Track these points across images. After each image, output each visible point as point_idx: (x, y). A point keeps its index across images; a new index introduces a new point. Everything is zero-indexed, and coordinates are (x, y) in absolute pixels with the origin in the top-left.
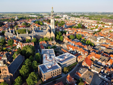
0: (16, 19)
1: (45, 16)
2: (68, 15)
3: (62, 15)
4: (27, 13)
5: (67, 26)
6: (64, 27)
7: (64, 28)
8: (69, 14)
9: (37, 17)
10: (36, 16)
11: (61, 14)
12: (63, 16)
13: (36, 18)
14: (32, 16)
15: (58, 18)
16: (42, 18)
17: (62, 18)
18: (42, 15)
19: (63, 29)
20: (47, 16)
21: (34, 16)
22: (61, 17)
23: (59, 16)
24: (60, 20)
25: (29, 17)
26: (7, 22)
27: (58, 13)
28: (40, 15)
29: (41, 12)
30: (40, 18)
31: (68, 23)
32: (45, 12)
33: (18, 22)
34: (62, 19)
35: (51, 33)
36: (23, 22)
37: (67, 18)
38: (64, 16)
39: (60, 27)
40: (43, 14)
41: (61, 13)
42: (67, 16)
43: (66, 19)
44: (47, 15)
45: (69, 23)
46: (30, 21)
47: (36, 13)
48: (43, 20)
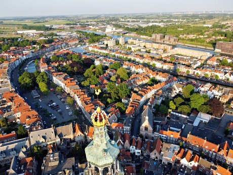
1: (61, 29)
10: (34, 31)
12: (106, 32)
13: (34, 43)
14: (26, 32)
15: (95, 38)
16: (50, 42)
18: (51, 29)
20: (64, 29)
21: (31, 33)
23: (95, 30)
25: (13, 39)
27: (90, 18)
28: (47, 29)
30: (43, 47)
31: (133, 69)
34: (107, 45)
38: (109, 30)
40: (56, 24)
42: (114, 29)
44: (66, 27)
46: (5, 64)
47: (37, 20)
48: (51, 56)
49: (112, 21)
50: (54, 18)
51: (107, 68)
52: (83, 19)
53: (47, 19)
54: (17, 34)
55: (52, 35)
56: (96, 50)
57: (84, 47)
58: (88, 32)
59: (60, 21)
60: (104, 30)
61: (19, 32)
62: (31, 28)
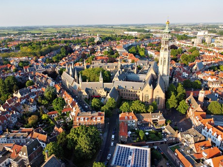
0: (97, 39)
1: (156, 32)
2: (210, 32)
3: (194, 31)
4: (121, 25)
5: (204, 63)
6: (194, 68)
7: (196, 70)
8: (212, 29)
9: (138, 37)
10: (136, 32)
11: (192, 29)
12: (198, 35)
13: (136, 38)
14: (130, 33)
15: (185, 38)
16: (148, 38)
17: (193, 40)
18: (149, 31)
19: (191, 72)
20: (159, 32)
21: (134, 34)
22: (192, 35)
23: (188, 34)
24: (189, 45)
25: (122, 36)
26: (79, 47)
27: (187, 25)
28: (146, 31)
29: (149, 25)
30: (143, 40)
31: (207, 54)
32: (158, 24)
33: (99, 47)
34: (193, 43)
35: (154, 87)
36: (107, 48)
37: (207, 40)
38: (201, 33)
39: (185, 65)
40: (153, 29)
41: (194, 25)
42: (206, 33)
43: (203, 41)
45: (211, 54)
46: (120, 45)
47: (138, 26)
48: (147, 44)
49: (209, 28)
50: (152, 25)
51: (185, 51)
52: (179, 26)
53: (146, 26)
54: (124, 34)
55: (150, 34)
56: (182, 44)
57: (173, 43)
58: (179, 34)
59: (157, 27)
60: (196, 34)
61: (125, 33)
62: (133, 30)
